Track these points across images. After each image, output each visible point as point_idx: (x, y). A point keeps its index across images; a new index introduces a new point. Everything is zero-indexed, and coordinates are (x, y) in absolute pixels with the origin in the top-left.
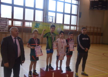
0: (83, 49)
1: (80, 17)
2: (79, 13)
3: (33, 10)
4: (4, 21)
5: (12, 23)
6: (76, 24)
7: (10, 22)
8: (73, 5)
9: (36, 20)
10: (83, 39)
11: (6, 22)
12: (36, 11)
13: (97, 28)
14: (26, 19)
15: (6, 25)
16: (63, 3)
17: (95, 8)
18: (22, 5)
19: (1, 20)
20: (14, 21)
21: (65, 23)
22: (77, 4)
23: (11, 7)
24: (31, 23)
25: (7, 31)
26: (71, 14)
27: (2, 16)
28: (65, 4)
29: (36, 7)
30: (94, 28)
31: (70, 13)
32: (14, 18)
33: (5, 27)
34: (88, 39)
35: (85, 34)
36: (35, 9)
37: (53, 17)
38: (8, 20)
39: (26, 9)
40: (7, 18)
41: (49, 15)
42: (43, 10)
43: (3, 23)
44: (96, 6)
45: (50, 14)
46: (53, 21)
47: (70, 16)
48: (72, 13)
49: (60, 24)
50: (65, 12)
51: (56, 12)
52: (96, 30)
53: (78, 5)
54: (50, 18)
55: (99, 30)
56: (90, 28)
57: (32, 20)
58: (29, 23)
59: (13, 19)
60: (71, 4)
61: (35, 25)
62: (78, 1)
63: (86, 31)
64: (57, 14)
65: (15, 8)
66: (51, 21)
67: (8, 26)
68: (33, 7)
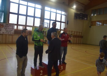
1: (67, 24)
2: (67, 21)
3: (33, 18)
4: (12, 26)
5: (17, 27)
7: (16, 27)
9: (35, 26)
11: (13, 27)
12: (35, 19)
13: (79, 32)
14: (27, 24)
15: (13, 29)
16: (55, 14)
17: (78, 18)
18: (25, 14)
20: (19, 26)
23: (17, 16)
24: (31, 28)
25: (13, 33)
27: (10, 22)
29: (36, 16)
30: (77, 32)
31: (60, 21)
32: (19, 24)
36: (34, 17)
37: (48, 23)
38: (14, 25)
39: (28, 17)
42: (41, 18)
43: (10, 28)
45: (45, 21)
47: (60, 23)
48: (62, 21)
50: (57, 20)
51: (50, 20)
52: (78, 33)
53: (66, 15)
54: (46, 24)
55: (80, 34)
56: (75, 32)
57: (32, 25)
59: (17, 25)
60: (61, 14)
61: (34, 29)
62: (66, 13)
65: (19, 16)
66: (46, 26)
67: (14, 30)
68: (33, 15)
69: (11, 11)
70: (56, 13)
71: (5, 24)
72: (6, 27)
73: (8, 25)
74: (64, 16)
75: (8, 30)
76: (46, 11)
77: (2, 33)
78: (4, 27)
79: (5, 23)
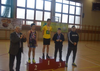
0: (73, 43)
1: (83, 17)
2: (83, 14)
3: (42, 12)
4: (19, 21)
5: (25, 22)
6: (79, 24)
8: (76, 7)
9: (44, 20)
10: (73, 35)
12: (45, 13)
14: (36, 19)
18: (34, 8)
19: (17, 20)
20: (27, 21)
21: (69, 23)
22: (81, 6)
23: (24, 10)
24: (40, 23)
25: (21, 29)
26: (75, 15)
27: (17, 18)
28: (70, 6)
29: (45, 9)
32: (27, 19)
33: (20, 26)
34: (77, 35)
35: (74, 32)
36: (44, 11)
37: (59, 17)
38: (22, 20)
39: (37, 11)
40: (21, 19)
41: (55, 16)
42: (51, 12)
43: (18, 23)
44: (98, 8)
45: (57, 15)
46: (59, 21)
47: (74, 16)
49: (65, 23)
50: (70, 13)
51: (62, 13)
52: (97, 28)
54: (57, 18)
56: (92, 26)
57: (42, 20)
58: (39, 22)
60: (75, 6)
61: (43, 24)
62: (82, 3)
63: (75, 29)
64: (63, 15)
65: (27, 10)
66: (57, 21)
67: (22, 25)
68: (42, 9)
69: (18, 5)
70: (69, 5)
71: (12, 20)
72: (13, 23)
73: (15, 20)
74: (79, 8)
75: (15, 26)
76: (56, 4)
77: (9, 29)
78: (11, 22)
79: (13, 18)
